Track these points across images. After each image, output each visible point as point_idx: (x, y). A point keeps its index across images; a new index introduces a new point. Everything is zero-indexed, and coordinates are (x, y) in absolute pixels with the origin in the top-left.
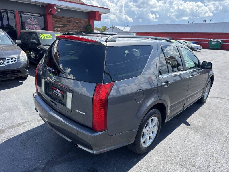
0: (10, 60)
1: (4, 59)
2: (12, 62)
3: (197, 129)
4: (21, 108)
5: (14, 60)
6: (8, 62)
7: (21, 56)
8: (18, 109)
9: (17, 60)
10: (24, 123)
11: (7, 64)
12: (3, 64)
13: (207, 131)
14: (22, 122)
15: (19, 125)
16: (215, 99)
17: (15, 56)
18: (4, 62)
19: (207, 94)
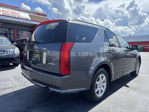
0: (8, 52)
1: (4, 51)
2: (9, 53)
3: (134, 89)
4: (13, 79)
5: (11, 52)
6: (7, 53)
7: (16, 50)
8: (11, 80)
9: (13, 52)
10: (13, 87)
11: (6, 54)
12: (4, 54)
13: (141, 90)
14: (12, 86)
15: (10, 88)
16: (144, 74)
17: (12, 50)
18: (4, 53)
19: (138, 70)
